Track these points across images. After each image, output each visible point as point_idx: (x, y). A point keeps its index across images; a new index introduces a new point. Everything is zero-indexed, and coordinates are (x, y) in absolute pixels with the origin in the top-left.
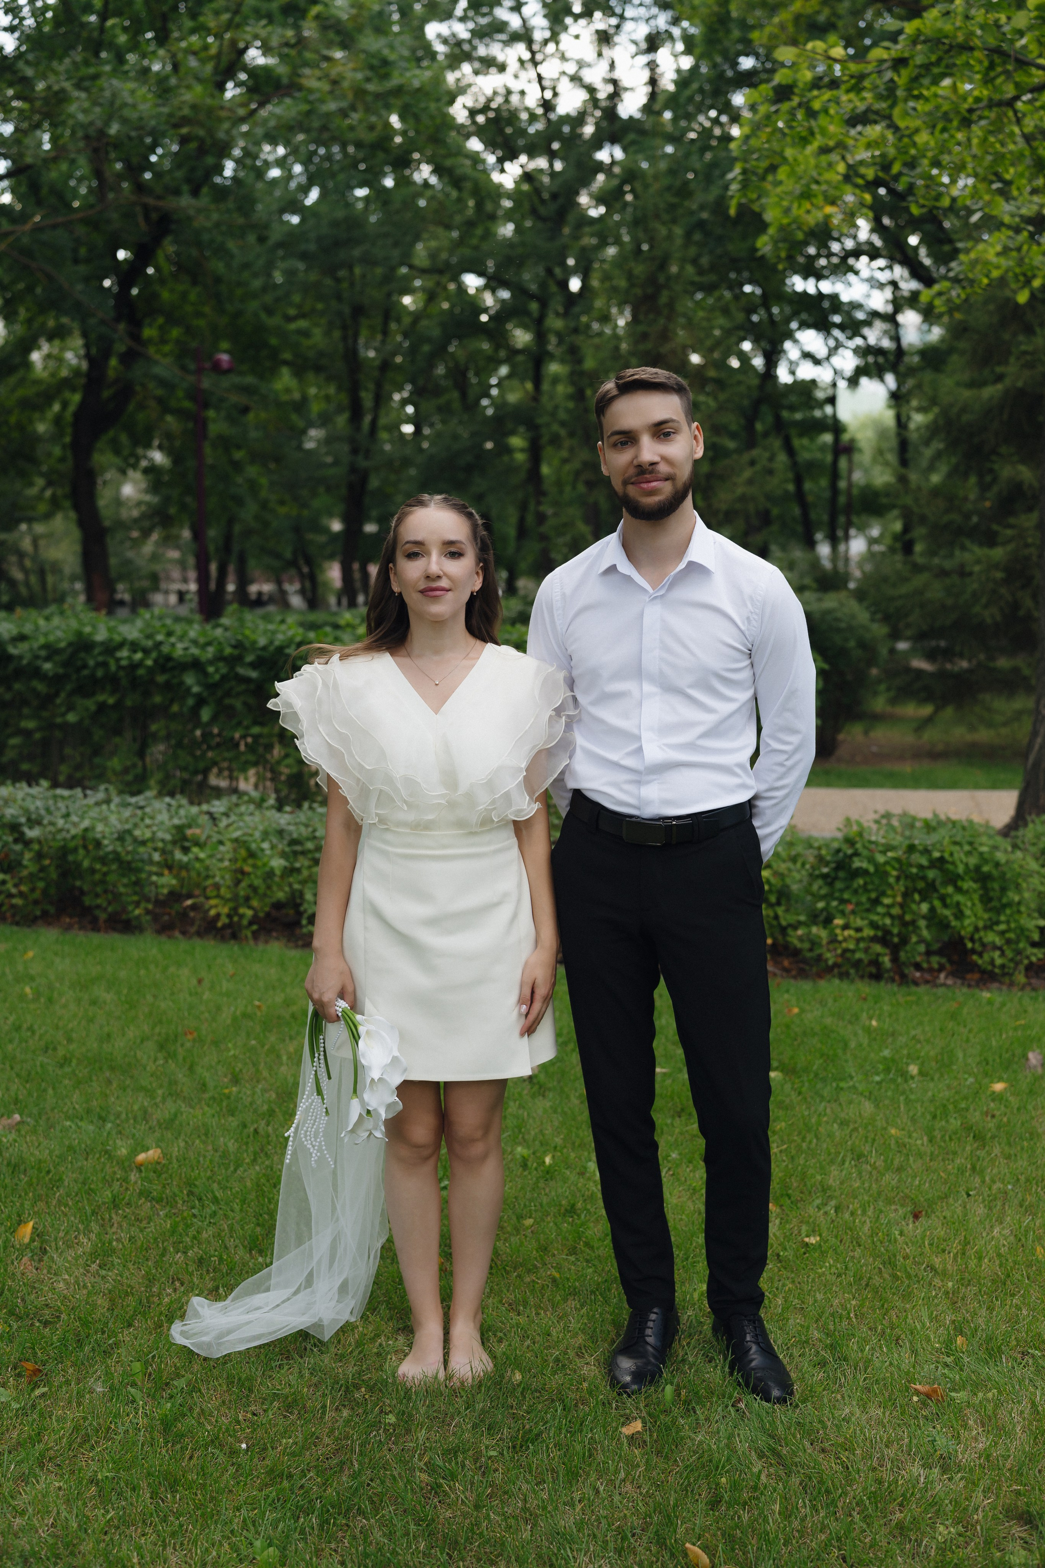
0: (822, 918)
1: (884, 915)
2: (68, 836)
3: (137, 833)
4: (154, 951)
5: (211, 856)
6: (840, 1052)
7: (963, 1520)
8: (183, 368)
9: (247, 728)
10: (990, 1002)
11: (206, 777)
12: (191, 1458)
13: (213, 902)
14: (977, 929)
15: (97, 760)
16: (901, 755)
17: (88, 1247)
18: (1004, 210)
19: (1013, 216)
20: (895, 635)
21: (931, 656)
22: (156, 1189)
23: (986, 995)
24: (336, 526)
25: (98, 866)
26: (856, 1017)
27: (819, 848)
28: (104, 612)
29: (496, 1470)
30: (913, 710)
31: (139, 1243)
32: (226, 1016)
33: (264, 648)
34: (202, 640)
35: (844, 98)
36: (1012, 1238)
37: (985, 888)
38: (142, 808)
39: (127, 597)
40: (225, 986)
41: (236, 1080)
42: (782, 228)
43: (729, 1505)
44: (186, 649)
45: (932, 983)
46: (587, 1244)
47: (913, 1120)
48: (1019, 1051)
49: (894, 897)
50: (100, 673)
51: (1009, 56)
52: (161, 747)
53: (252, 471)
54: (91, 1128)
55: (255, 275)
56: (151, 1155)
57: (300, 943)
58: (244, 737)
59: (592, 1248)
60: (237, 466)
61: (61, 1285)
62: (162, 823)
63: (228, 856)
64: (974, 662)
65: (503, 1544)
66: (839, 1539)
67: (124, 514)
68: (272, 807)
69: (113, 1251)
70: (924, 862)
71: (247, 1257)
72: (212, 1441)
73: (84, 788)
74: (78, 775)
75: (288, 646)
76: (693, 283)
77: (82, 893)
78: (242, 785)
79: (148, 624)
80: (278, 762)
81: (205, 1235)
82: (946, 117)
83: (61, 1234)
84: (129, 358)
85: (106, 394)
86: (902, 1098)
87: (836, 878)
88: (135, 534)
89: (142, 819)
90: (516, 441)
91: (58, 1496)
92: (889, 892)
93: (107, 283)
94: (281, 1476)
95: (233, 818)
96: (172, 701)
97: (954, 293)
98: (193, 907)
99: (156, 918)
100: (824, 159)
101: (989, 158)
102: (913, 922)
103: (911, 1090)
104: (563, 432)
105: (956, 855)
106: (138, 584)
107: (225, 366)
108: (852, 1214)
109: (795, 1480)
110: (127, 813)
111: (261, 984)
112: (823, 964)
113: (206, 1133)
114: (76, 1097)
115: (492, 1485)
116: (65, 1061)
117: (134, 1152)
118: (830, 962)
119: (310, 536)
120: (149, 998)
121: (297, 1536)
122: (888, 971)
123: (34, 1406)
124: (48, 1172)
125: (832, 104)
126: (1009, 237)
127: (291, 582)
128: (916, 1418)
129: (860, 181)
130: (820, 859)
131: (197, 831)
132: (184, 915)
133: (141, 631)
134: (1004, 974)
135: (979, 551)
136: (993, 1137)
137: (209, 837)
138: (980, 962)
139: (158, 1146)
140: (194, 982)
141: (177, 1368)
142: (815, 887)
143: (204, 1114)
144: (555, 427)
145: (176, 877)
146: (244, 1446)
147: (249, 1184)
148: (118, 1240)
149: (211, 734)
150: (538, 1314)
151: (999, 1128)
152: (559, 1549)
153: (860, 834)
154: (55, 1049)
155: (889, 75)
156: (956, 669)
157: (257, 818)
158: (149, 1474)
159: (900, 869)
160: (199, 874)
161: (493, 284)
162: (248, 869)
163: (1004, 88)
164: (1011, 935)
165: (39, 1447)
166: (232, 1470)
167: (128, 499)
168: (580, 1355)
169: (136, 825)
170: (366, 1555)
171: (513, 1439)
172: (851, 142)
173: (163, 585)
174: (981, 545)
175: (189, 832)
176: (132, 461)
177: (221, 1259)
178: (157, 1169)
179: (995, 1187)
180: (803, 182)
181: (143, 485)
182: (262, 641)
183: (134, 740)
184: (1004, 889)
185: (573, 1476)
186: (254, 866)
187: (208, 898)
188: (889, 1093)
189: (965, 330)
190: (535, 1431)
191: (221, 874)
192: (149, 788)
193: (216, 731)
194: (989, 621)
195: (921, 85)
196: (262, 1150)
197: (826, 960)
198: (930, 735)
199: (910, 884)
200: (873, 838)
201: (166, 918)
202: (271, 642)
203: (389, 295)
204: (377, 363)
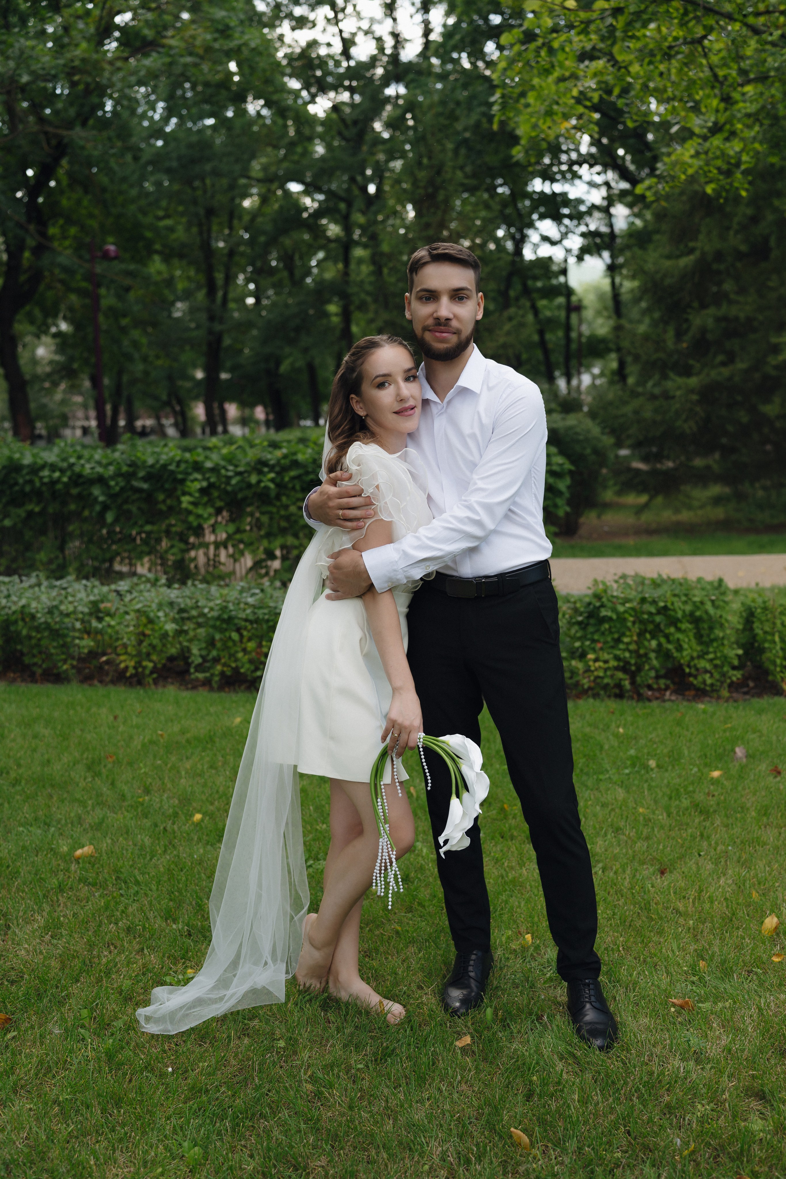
0: (578, 654)
1: (624, 650)
2: (10, 612)
3: (63, 608)
4: (80, 696)
5: (119, 624)
6: (598, 752)
7: (714, 1097)
8: (80, 257)
9: (142, 526)
10: (704, 712)
11: (111, 565)
12: (130, 1081)
13: (122, 658)
14: (692, 658)
15: (28, 554)
16: (625, 532)
17: (42, 922)
18: (696, 123)
19: (702, 127)
20: (619, 445)
21: (645, 459)
22: (91, 875)
23: (701, 706)
24: (200, 375)
25: (34, 634)
26: (607, 727)
27: (575, 603)
28: (28, 442)
29: (363, 1079)
30: (633, 499)
31: (81, 918)
32: (137, 743)
33: (152, 466)
34: (104, 461)
35: (576, 39)
36: (734, 887)
37: (697, 628)
38: (65, 589)
39: (44, 432)
40: (135, 720)
41: (147, 791)
42: (531, 139)
43: (540, 1096)
44: (92, 468)
45: (661, 699)
46: (420, 904)
47: (656, 802)
48: (729, 747)
49: (631, 636)
50: (28, 488)
51: (699, 5)
52: (77, 543)
53: (136, 334)
54: (39, 831)
55: (132, 186)
56: (87, 850)
57: (190, 686)
58: (139, 533)
59: (423, 907)
60: (124, 330)
61: (23, 952)
62: (81, 600)
63: (133, 623)
64: (678, 462)
65: (372, 1136)
66: (624, 1119)
67: (39, 370)
68: (164, 585)
69: (62, 925)
70: (653, 610)
71: (164, 924)
72: (146, 1067)
73: (20, 576)
74: (14, 566)
75: (170, 464)
76: (462, 185)
77: (22, 654)
78: (140, 570)
79: (63, 451)
80: (166, 552)
81: (130, 910)
82: (652, 54)
83: (21, 914)
84: (39, 250)
85: (23, 278)
86: (646, 786)
87: (588, 624)
88: (47, 385)
89: (66, 597)
90: (332, 308)
91: (29, 1116)
92: (628, 633)
93: (19, 194)
94: (200, 1091)
95: (135, 594)
96: (84, 508)
97: (660, 186)
98: (107, 662)
99: (79, 671)
100: (562, 85)
101: (684, 84)
102: (646, 655)
103: (652, 779)
104: (369, 299)
105: (676, 604)
106: (51, 423)
107: (113, 254)
108: (616, 873)
109: (588, 1076)
110: (54, 593)
111: (162, 718)
112: (580, 688)
113: (127, 832)
114: (26, 808)
115: (361, 1090)
116: (16, 782)
117: (74, 849)
118: (586, 687)
119: (180, 383)
120: (78, 732)
121: (215, 1137)
122: (628, 691)
123: (7, 1047)
124: (8, 867)
125: (567, 44)
126: (699, 144)
127: (167, 417)
128: (674, 1023)
129: (588, 104)
130: (576, 610)
131: (108, 605)
132: (100, 668)
133: (58, 456)
134: (713, 691)
135: (680, 380)
136: (715, 811)
137: (117, 609)
138: (695, 682)
139: (91, 844)
140: (111, 718)
141: (115, 1012)
142: (573, 631)
143: (124, 818)
144: (363, 296)
145: (94, 640)
146: (170, 1069)
147: (162, 869)
148: (64, 916)
149: (114, 531)
150: (386, 959)
151: (718, 804)
152: (415, 1137)
153: (605, 591)
154: (8, 773)
155: (610, 20)
156: (664, 468)
157: (153, 593)
158: (99, 1095)
159: (636, 616)
160: (111, 637)
161: (311, 189)
162: (148, 632)
163: (696, 30)
164: (718, 662)
165: (13, 1078)
166: (162, 1088)
167: (42, 358)
168: (420, 988)
169: (61, 602)
170: (269, 1149)
171: (375, 1054)
172: (581, 74)
173: (71, 423)
174: (680, 375)
175: (102, 606)
176: (44, 328)
177: (144, 928)
178: (91, 861)
179: (719, 848)
180: (546, 103)
181: (53, 348)
182: (150, 461)
183: (56, 538)
184: (711, 628)
185: (422, 1080)
186: (153, 630)
187: (119, 655)
188: (636, 782)
189: (665, 215)
190: (391, 1048)
191: (128, 637)
192: (68, 574)
193: (118, 529)
194: (688, 431)
195: (634, 28)
196: (170, 843)
197: (583, 685)
198: (646, 517)
199: (642, 627)
200: (615, 594)
201: (87, 671)
202: (157, 461)
203: (233, 199)
204: (226, 251)
